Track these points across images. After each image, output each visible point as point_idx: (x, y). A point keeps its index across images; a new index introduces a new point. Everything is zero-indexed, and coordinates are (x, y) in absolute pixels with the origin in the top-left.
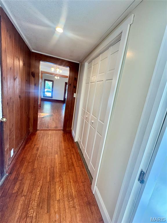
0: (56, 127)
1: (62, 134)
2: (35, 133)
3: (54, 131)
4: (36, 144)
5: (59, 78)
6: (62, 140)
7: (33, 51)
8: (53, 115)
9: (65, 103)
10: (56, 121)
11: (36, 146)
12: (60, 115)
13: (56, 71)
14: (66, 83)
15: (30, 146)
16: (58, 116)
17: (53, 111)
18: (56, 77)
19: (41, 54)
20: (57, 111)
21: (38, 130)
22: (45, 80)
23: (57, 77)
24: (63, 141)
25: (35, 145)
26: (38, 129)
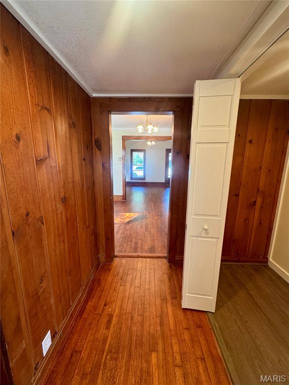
0: (152, 249)
1: (167, 271)
2: (109, 265)
3: (148, 259)
4: (108, 299)
5: (154, 143)
6: (167, 293)
7: (94, 95)
8: (146, 215)
9: (169, 187)
10: (152, 231)
11: (107, 307)
12: (160, 215)
13: (146, 130)
14: (168, 151)
15: (95, 308)
16: (156, 218)
17: (146, 206)
18: (149, 143)
19: (110, 99)
20: (155, 206)
21: (116, 257)
22: (132, 151)
23: (151, 141)
24: (169, 297)
25: (105, 305)
26: (116, 254)
